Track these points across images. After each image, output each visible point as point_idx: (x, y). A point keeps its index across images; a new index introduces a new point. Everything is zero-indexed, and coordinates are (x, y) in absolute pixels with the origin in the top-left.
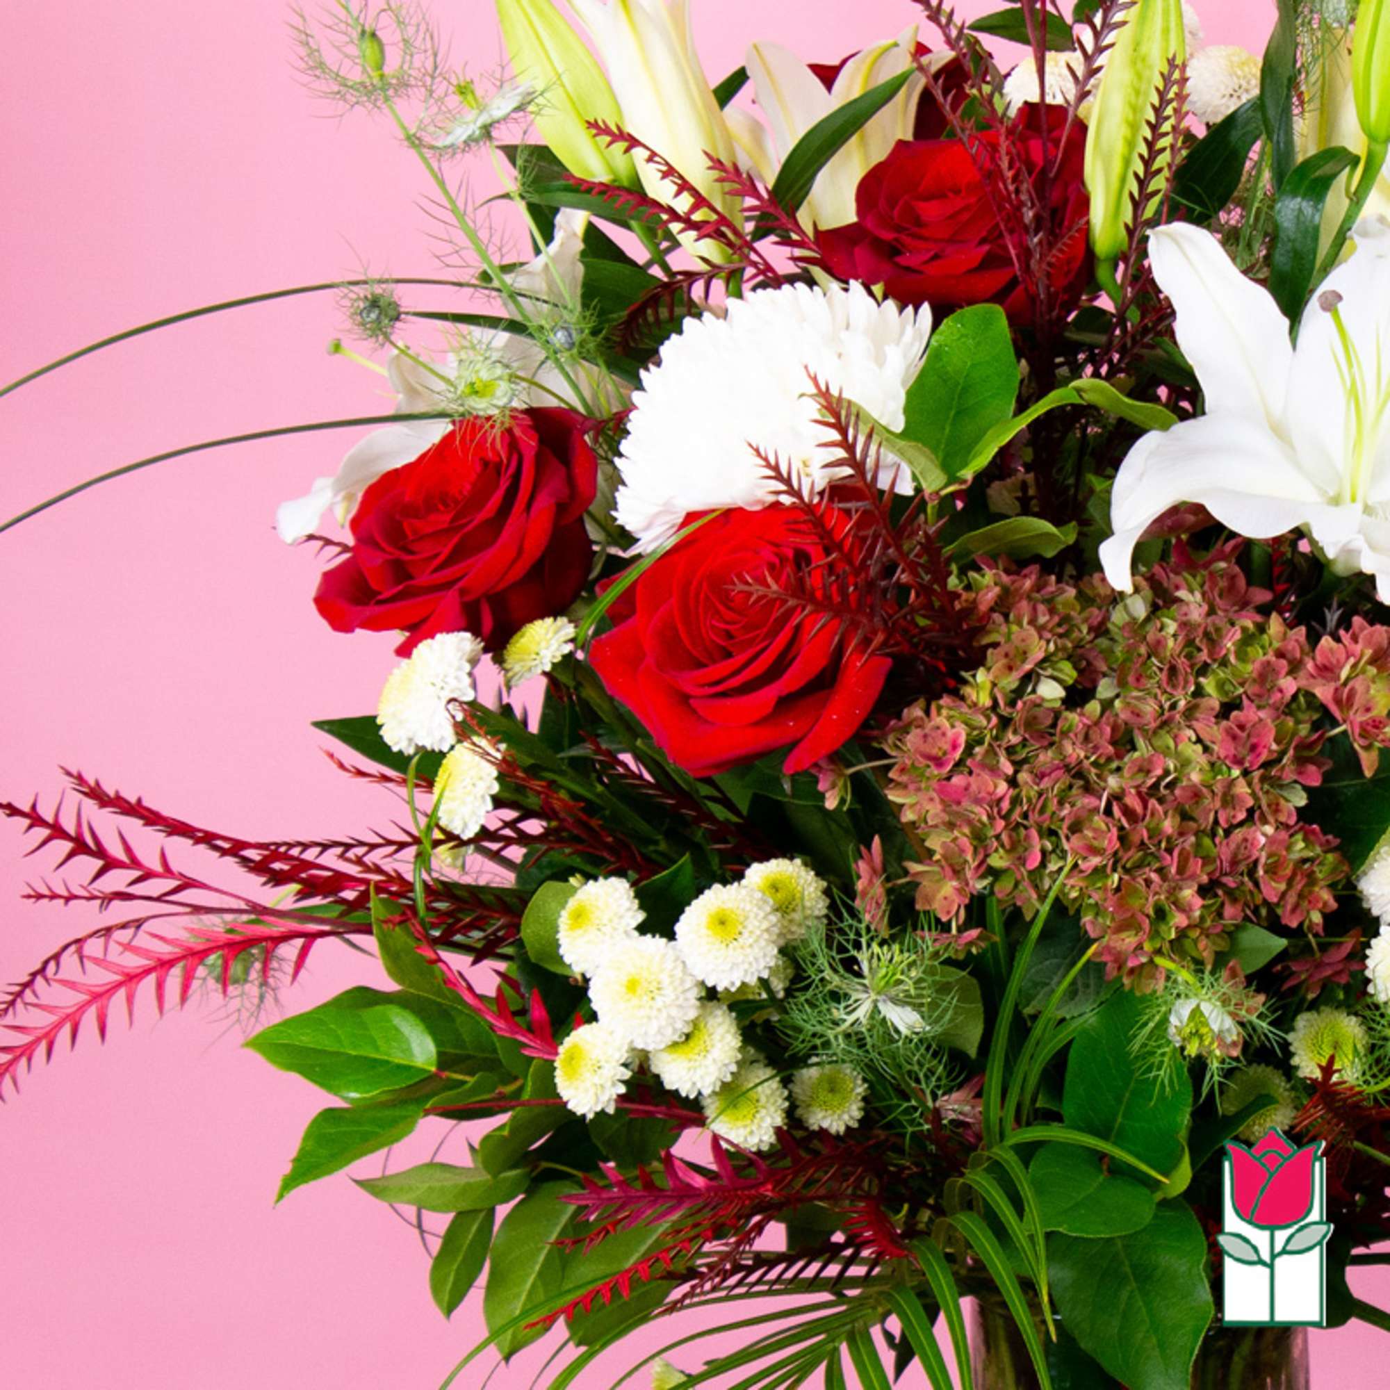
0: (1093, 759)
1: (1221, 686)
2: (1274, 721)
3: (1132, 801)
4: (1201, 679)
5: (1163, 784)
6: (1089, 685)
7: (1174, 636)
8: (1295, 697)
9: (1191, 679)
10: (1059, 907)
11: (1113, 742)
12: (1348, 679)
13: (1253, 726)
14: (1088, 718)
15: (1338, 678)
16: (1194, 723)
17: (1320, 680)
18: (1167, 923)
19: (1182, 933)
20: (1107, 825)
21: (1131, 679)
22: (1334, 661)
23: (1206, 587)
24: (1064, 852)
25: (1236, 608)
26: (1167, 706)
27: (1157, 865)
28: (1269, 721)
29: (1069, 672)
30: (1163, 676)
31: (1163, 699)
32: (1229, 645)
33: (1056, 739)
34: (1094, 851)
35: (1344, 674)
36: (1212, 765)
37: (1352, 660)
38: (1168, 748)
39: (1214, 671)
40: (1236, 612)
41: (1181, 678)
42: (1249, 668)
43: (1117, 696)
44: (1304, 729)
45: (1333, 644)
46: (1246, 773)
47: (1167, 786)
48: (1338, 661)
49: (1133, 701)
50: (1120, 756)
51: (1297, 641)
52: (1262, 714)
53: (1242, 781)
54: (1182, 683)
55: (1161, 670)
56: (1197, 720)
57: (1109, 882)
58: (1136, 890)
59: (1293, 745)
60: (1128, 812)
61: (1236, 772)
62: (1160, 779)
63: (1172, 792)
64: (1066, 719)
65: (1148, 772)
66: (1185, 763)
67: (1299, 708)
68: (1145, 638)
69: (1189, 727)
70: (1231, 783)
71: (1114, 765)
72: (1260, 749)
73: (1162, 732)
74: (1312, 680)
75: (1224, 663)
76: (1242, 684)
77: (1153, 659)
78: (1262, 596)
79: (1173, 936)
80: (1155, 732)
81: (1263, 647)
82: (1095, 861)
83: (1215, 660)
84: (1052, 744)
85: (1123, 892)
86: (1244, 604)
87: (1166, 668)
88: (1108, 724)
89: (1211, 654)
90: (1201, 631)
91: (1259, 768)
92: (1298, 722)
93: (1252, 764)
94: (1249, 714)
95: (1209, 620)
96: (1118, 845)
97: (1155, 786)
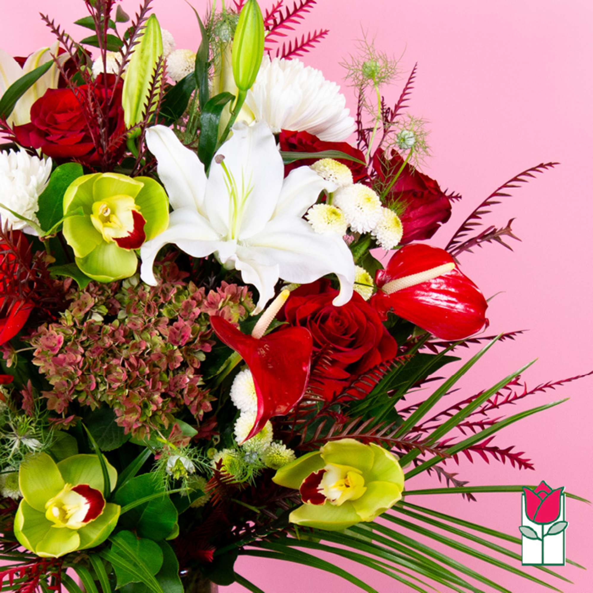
0: (116, 344)
1: (169, 312)
2: (191, 326)
3: (133, 360)
4: (161, 310)
5: (146, 353)
6: (113, 314)
7: (149, 292)
8: (200, 316)
9: (157, 310)
10: (104, 405)
11: (125, 336)
12: (221, 308)
13: (183, 328)
14: (113, 327)
15: (218, 307)
16: (158, 328)
17: (210, 309)
18: (148, 409)
19: (154, 413)
20: (122, 371)
21: (132, 310)
22: (215, 300)
23: (162, 272)
24: (105, 382)
25: (175, 280)
26: (147, 321)
27: (143, 385)
28: (189, 326)
29: (104, 310)
30: (145, 309)
31: (145, 318)
32: (172, 295)
33: (101, 336)
34: (117, 381)
35: (220, 305)
36: (166, 344)
37: (223, 300)
38: (148, 338)
39: (166, 307)
40: (175, 282)
41: (152, 310)
42: (181, 304)
43: (127, 317)
44: (204, 329)
45: (215, 293)
46: (180, 347)
47: (148, 354)
48: (217, 300)
49: (133, 320)
50: (127, 342)
51: (200, 293)
52: (186, 323)
53: (178, 351)
54: (153, 312)
55: (144, 306)
56: (159, 326)
57: (124, 393)
58: (135, 396)
59: (199, 336)
60: (130, 365)
61: (176, 347)
62: (144, 351)
63: (150, 356)
64: (105, 328)
65: (140, 348)
66: (155, 344)
67: (202, 320)
68: (137, 293)
69: (156, 329)
70: (174, 351)
71: (125, 346)
72: (185, 337)
73: (145, 332)
74: (207, 309)
75: (170, 303)
76: (178, 311)
77: (141, 302)
78: (186, 275)
79: (150, 414)
80: (142, 331)
81: (186, 296)
82: (118, 384)
83: (166, 302)
84: (100, 339)
85: (130, 397)
86: (177, 278)
87: (146, 305)
88: (122, 329)
89: (165, 299)
90: (160, 290)
91: (185, 345)
92: (201, 326)
93: (182, 343)
94: (181, 323)
95: (164, 286)
96: (127, 377)
97: (142, 354)
